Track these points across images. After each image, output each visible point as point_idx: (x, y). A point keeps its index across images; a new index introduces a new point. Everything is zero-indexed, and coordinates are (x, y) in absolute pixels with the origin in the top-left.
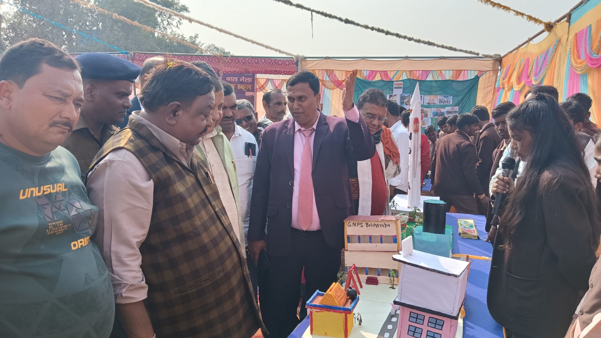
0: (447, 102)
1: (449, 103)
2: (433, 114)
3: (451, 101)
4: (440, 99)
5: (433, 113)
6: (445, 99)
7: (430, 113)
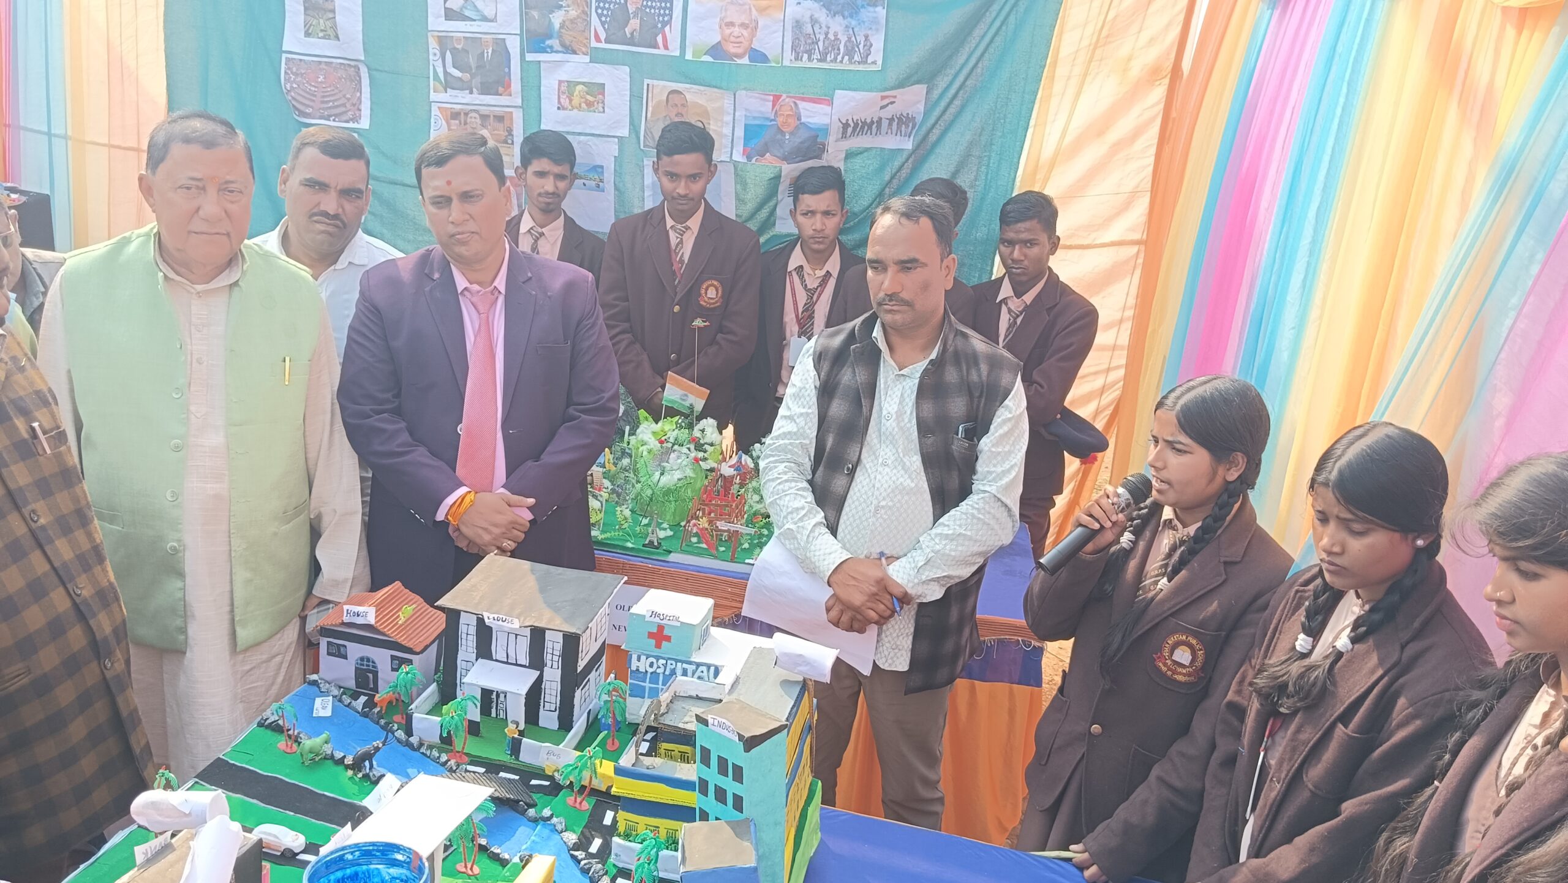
0: (850, 53)
1: (864, 61)
2: (747, 139)
3: (878, 42)
4: (798, 25)
5: (751, 132)
6: (837, 26)
7: (727, 131)
